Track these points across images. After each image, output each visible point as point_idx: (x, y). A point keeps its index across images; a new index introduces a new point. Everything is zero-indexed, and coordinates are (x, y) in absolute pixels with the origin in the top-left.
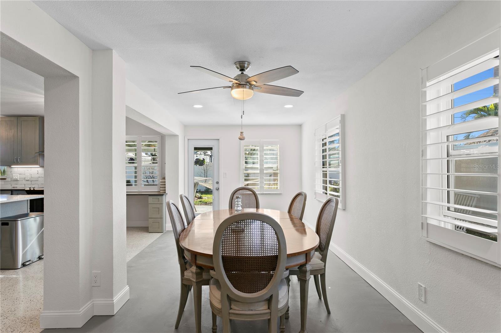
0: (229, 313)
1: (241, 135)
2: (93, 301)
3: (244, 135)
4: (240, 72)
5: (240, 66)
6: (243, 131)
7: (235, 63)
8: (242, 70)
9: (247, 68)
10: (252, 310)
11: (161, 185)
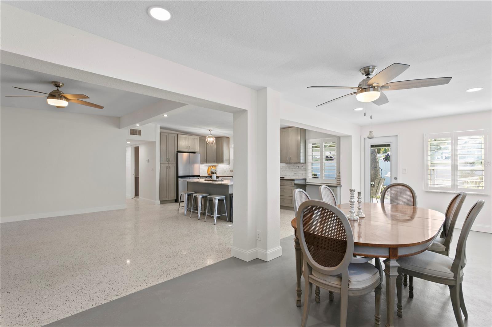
0: (309, 277)
1: (370, 134)
2: (257, 249)
3: (373, 134)
4: (366, 77)
5: (365, 72)
6: (372, 130)
7: (360, 70)
8: (368, 74)
9: (372, 72)
10: (326, 281)
11: (338, 178)
